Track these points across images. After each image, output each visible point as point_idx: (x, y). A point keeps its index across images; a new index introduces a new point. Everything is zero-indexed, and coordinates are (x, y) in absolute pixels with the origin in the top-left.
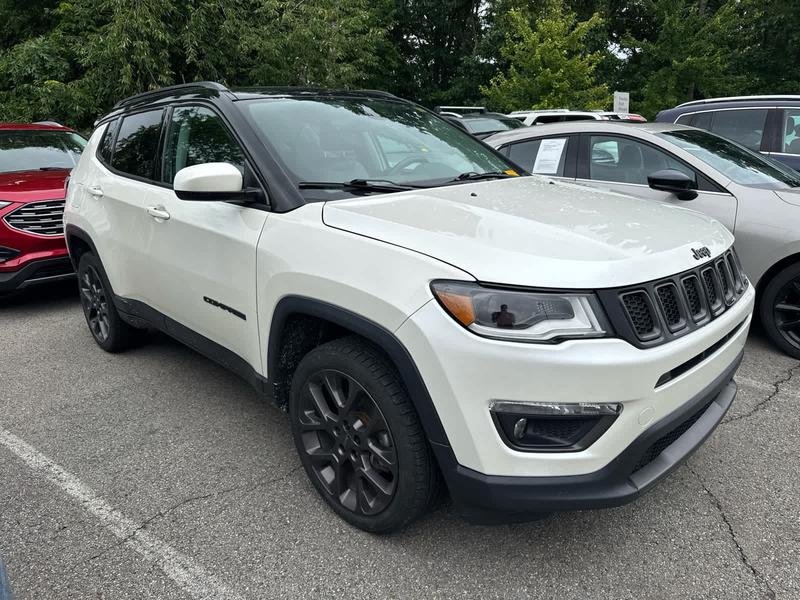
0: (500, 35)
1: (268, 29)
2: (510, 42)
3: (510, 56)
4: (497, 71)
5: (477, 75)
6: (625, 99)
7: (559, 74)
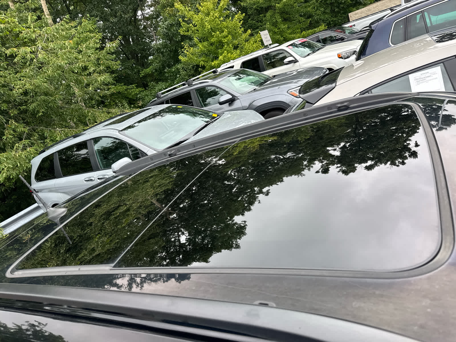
0: (171, 23)
1: (30, 70)
2: (184, 25)
3: (186, 33)
4: (183, 45)
5: (166, 52)
6: (267, 34)
7: (225, 33)
